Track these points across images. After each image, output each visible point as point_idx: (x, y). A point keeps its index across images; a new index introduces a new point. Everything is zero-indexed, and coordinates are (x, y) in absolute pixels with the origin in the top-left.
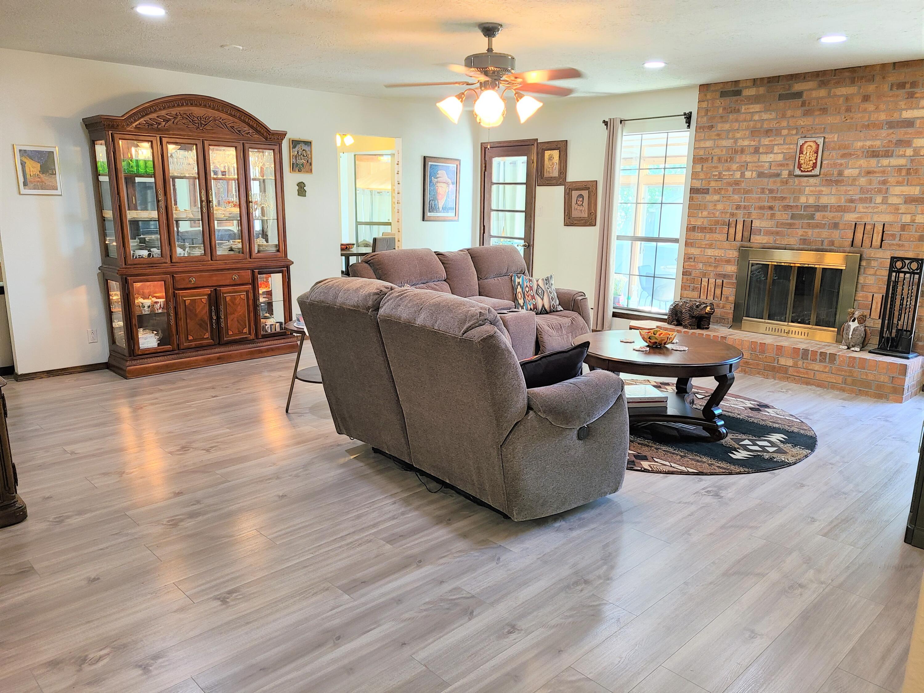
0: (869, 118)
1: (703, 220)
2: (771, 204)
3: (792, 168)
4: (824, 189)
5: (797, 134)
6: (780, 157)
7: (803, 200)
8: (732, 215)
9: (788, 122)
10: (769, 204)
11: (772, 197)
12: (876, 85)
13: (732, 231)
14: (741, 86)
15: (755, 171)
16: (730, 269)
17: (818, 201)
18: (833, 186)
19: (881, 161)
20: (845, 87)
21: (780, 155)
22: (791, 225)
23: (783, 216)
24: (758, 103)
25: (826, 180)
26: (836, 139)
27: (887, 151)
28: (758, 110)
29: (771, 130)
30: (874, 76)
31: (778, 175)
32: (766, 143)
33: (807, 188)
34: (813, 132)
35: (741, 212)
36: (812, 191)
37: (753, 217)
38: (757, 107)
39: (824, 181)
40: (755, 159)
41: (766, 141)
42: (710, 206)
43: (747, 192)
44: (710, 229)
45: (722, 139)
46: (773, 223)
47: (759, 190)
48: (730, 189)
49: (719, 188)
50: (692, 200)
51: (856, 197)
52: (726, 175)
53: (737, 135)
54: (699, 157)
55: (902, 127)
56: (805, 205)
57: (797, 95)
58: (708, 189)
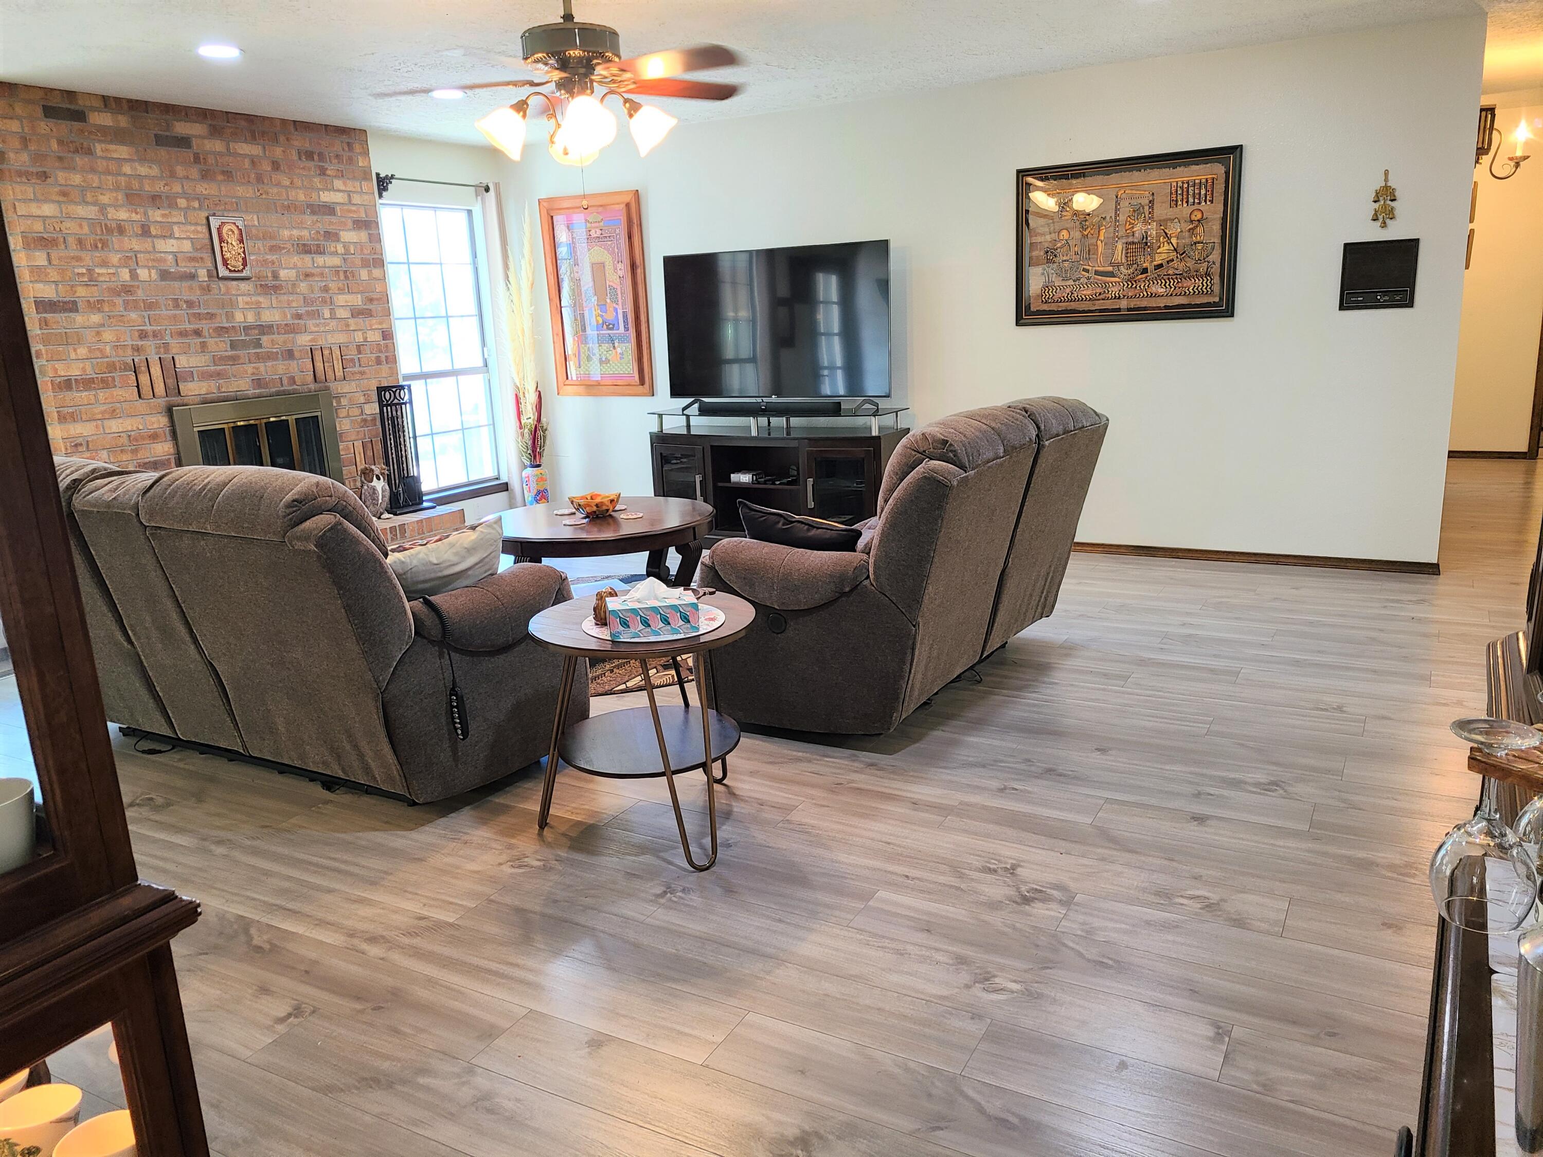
0: (287, 195)
1: (81, 365)
2: (197, 326)
3: (210, 265)
4: (261, 299)
5: (200, 208)
6: (187, 246)
8: (137, 349)
9: (183, 186)
10: (192, 326)
11: (194, 314)
12: (282, 149)
13: (144, 379)
14: (80, 103)
15: (153, 267)
16: (161, 451)
17: (260, 318)
18: (271, 294)
19: (315, 259)
20: (246, 143)
21: (185, 241)
22: (234, 360)
23: (219, 346)
24: (122, 142)
25: (261, 285)
26: (256, 223)
28: (126, 157)
29: (160, 197)
31: (193, 277)
32: (159, 219)
33: (240, 299)
34: (223, 207)
35: (150, 343)
36: (247, 303)
37: (174, 351)
38: (122, 151)
39: (259, 286)
40: (147, 244)
41: (156, 215)
42: (89, 335)
43: (150, 306)
44: (103, 381)
45: (76, 203)
46: (207, 358)
47: (170, 303)
48: (119, 301)
49: (96, 299)
50: (46, 325)
51: (302, 311)
52: (102, 274)
53: (101, 197)
54: (36, 235)
55: (324, 214)
56: (243, 325)
57: (183, 142)
58: (75, 303)
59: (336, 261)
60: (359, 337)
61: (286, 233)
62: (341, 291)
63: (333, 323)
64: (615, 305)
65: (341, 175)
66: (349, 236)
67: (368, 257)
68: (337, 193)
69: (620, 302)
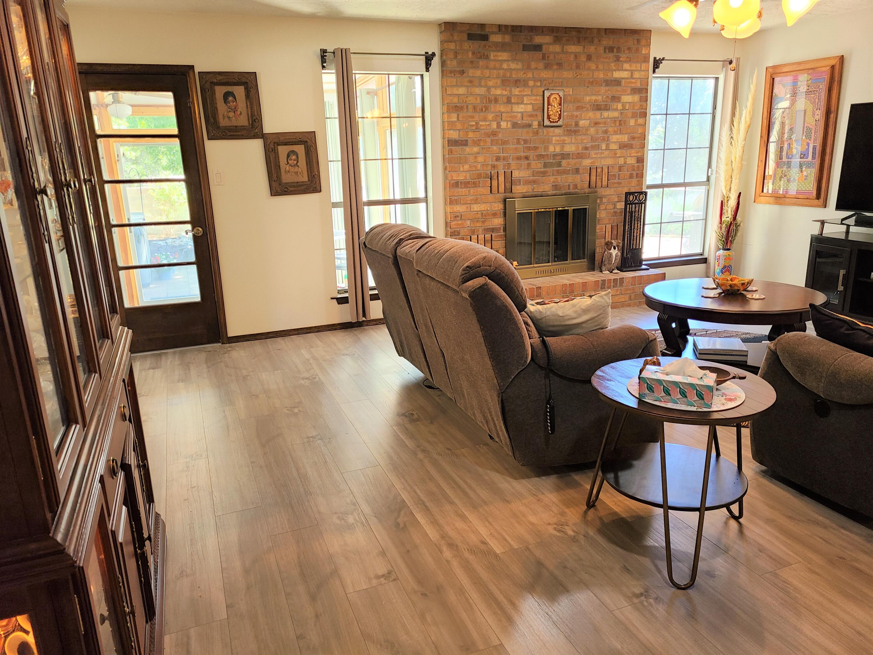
0: (593, 75)
1: (465, 175)
2: (526, 154)
3: (540, 119)
4: (566, 138)
5: (541, 86)
6: (529, 108)
7: (551, 149)
8: (494, 167)
9: (533, 74)
10: (524, 154)
11: (527, 147)
12: (595, 47)
13: (495, 183)
14: (487, 30)
15: (509, 121)
16: (497, 223)
17: (563, 149)
18: (572, 135)
19: (603, 114)
20: (573, 45)
21: (529, 106)
22: (544, 174)
23: (537, 165)
24: (505, 51)
25: (567, 130)
26: (571, 93)
27: (606, 105)
28: (506, 59)
29: (520, 80)
30: (593, 38)
31: (530, 126)
32: (517, 93)
33: (554, 138)
34: (553, 85)
35: (501, 163)
36: (557, 141)
37: (513, 168)
38: (504, 56)
39: (566, 130)
40: (508, 108)
41: (516, 91)
42: (471, 159)
43: (504, 143)
44: (474, 183)
45: (476, 87)
46: (529, 172)
47: (515, 141)
48: (489, 140)
49: (477, 139)
50: (451, 153)
51: (589, 145)
52: (483, 125)
53: (489, 83)
54: (453, 104)
55: (614, 85)
56: (553, 153)
57: (538, 48)
58: (467, 141)
59: (616, 114)
60: (621, 161)
61: (588, 98)
62: (615, 133)
63: (607, 152)
64: (808, 141)
65: (629, 60)
66: (627, 98)
67: (636, 111)
68: (625, 72)
69: (812, 139)
